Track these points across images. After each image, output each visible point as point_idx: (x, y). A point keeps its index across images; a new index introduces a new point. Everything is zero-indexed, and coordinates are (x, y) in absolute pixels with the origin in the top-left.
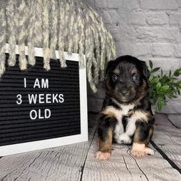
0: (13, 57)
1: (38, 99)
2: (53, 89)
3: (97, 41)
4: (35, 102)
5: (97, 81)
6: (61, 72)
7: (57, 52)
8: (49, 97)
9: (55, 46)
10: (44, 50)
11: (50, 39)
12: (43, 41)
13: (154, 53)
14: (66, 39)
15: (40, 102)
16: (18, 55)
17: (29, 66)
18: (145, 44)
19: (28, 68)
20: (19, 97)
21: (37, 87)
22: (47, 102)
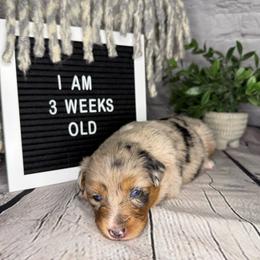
0: (40, 43)
1: (78, 106)
2: (98, 92)
5: (159, 78)
6: (108, 64)
7: (102, 32)
8: (93, 103)
9: (99, 23)
10: (84, 30)
11: (91, 11)
12: (81, 15)
13: (244, 30)
15: (82, 111)
16: (47, 41)
17: (63, 56)
19: (62, 59)
20: (52, 104)
21: (76, 88)
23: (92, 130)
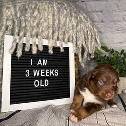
0: (28, 46)
1: (40, 73)
4: (38, 75)
7: (58, 42)
8: (47, 71)
9: (56, 38)
10: (49, 41)
11: (53, 33)
14: (64, 34)
15: (42, 75)
16: (31, 45)
17: (38, 51)
19: (37, 52)
20: (27, 71)
21: (40, 65)
22: (46, 75)
23: (46, 84)
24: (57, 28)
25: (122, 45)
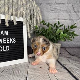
1: (3, 41)
2: (10, 36)
3: (32, 11)
4: (1, 43)
6: (14, 27)
7: (12, 16)
8: (8, 40)
9: (11, 13)
10: (5, 16)
11: (8, 10)
12: (5, 11)
13: (59, 18)
14: (17, 10)
15: (4, 43)
18: (55, 13)
21: (2, 35)
22: (7, 42)
23: (8, 49)
24: (11, 6)
25: (54, 21)
